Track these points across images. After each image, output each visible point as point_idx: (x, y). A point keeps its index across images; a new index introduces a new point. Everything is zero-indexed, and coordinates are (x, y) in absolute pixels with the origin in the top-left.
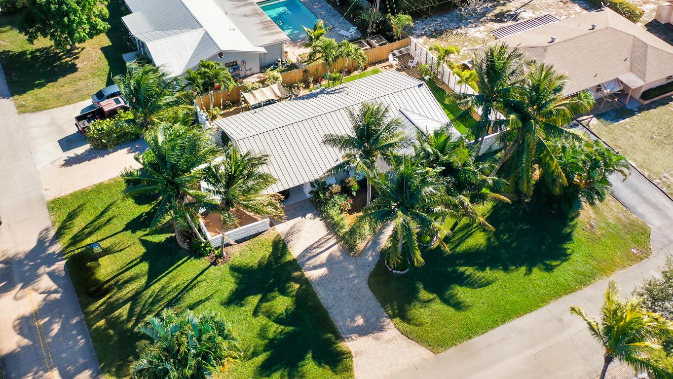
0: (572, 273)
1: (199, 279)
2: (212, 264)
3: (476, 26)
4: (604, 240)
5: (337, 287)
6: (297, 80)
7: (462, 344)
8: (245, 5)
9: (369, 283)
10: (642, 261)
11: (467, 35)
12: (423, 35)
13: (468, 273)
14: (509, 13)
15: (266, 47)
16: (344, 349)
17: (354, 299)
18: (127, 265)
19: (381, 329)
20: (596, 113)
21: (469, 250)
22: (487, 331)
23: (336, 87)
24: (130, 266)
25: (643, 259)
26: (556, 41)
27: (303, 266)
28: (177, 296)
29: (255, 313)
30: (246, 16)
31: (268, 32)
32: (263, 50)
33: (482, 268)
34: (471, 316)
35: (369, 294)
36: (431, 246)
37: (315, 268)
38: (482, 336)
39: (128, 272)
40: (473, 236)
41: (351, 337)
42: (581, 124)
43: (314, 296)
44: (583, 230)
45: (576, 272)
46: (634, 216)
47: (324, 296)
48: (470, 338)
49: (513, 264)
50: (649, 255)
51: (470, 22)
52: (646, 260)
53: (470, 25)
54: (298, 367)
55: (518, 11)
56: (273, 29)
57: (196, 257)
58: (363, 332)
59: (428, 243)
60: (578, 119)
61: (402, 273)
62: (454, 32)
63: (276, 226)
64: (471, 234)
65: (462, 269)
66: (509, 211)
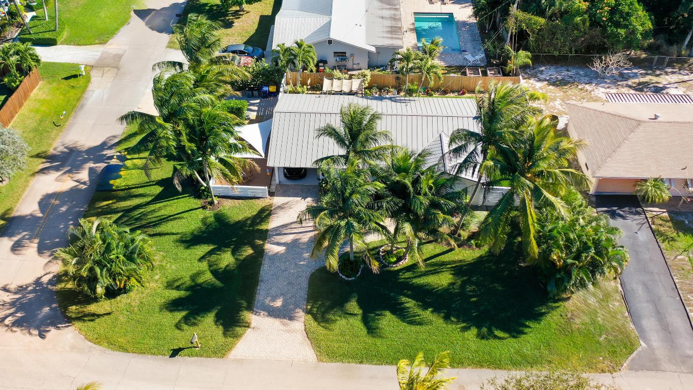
0: (512, 350)
1: (182, 215)
2: (202, 207)
3: (608, 87)
4: (576, 334)
5: (283, 268)
6: (391, 84)
7: (351, 364)
8: (390, 9)
9: (312, 275)
10: (602, 374)
11: (592, 93)
12: (545, 80)
13: (408, 305)
14: (656, 85)
15: (377, 48)
16: (247, 320)
17: (289, 283)
18: (145, 183)
19: (291, 319)
20: (672, 209)
21: (425, 285)
22: (382, 364)
23: (406, 98)
24: (145, 184)
25: (605, 372)
26: (659, 119)
27: (269, 238)
28: (158, 221)
29: (201, 259)
30: (382, 18)
31: (390, 36)
32: (373, 49)
33: (425, 307)
34: (378, 344)
35: (305, 284)
36: (392, 267)
37: (278, 244)
38: (373, 366)
39: (141, 189)
40: (440, 275)
41: (260, 313)
42: (645, 214)
43: (259, 265)
44: (561, 316)
45: (518, 352)
46: (632, 326)
47: (266, 270)
48: (361, 362)
49: (457, 317)
50: (615, 371)
51: (606, 82)
52: (608, 374)
53: (602, 85)
54: (199, 316)
55: (668, 86)
56: (396, 34)
57: (195, 198)
58: (273, 313)
59: (390, 263)
60: (645, 209)
61: (346, 279)
62: (580, 87)
63: (275, 198)
64: (438, 272)
65: (404, 299)
66: (494, 267)
